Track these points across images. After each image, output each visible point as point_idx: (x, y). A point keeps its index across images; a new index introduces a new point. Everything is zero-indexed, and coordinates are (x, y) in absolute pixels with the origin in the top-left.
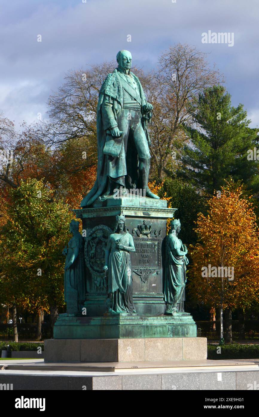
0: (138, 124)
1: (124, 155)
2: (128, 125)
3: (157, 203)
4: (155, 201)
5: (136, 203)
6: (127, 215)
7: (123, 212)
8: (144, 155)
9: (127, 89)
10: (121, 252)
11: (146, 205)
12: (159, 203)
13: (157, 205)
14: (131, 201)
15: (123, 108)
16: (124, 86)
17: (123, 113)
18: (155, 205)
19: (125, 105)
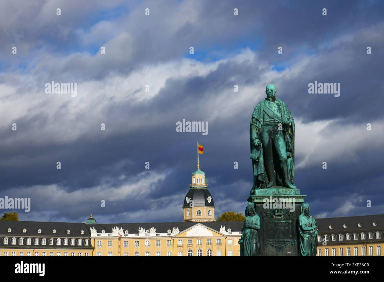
0: (277, 136)
1: (262, 159)
2: (268, 137)
3: (290, 192)
4: (288, 191)
5: (269, 193)
6: (259, 202)
7: (255, 200)
8: (281, 157)
9: (266, 111)
10: (249, 229)
11: (280, 194)
12: (293, 192)
13: (291, 193)
14: (265, 192)
15: (263, 125)
16: (264, 110)
17: (263, 129)
18: (288, 193)
19: (265, 123)
